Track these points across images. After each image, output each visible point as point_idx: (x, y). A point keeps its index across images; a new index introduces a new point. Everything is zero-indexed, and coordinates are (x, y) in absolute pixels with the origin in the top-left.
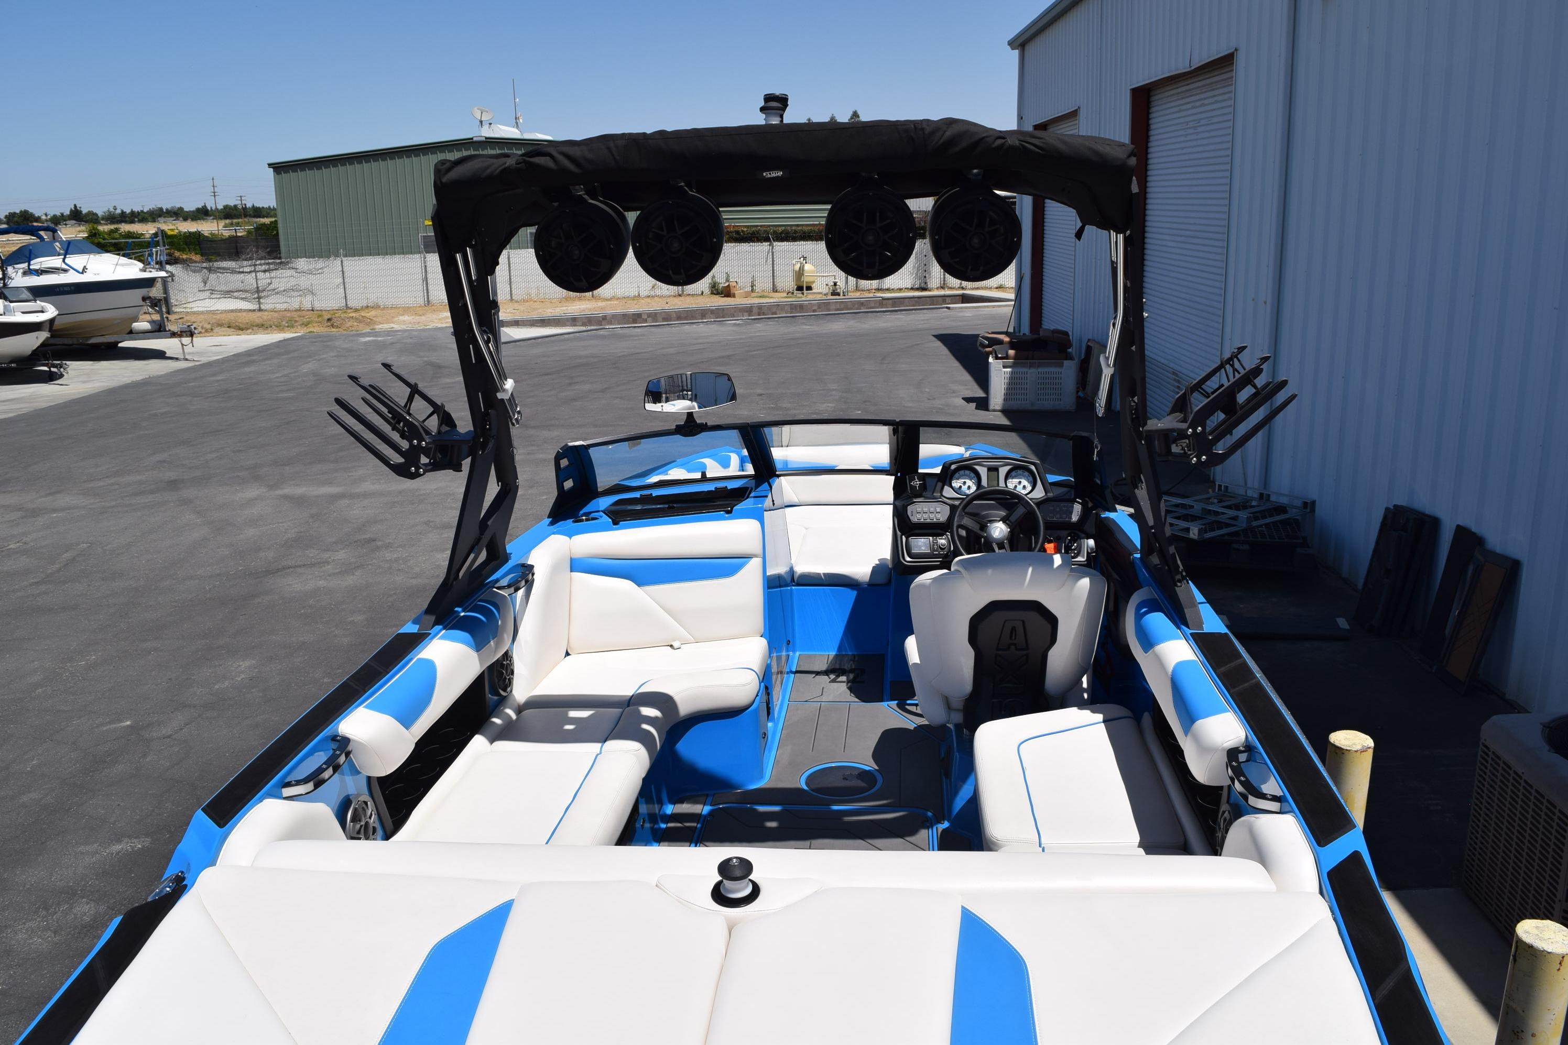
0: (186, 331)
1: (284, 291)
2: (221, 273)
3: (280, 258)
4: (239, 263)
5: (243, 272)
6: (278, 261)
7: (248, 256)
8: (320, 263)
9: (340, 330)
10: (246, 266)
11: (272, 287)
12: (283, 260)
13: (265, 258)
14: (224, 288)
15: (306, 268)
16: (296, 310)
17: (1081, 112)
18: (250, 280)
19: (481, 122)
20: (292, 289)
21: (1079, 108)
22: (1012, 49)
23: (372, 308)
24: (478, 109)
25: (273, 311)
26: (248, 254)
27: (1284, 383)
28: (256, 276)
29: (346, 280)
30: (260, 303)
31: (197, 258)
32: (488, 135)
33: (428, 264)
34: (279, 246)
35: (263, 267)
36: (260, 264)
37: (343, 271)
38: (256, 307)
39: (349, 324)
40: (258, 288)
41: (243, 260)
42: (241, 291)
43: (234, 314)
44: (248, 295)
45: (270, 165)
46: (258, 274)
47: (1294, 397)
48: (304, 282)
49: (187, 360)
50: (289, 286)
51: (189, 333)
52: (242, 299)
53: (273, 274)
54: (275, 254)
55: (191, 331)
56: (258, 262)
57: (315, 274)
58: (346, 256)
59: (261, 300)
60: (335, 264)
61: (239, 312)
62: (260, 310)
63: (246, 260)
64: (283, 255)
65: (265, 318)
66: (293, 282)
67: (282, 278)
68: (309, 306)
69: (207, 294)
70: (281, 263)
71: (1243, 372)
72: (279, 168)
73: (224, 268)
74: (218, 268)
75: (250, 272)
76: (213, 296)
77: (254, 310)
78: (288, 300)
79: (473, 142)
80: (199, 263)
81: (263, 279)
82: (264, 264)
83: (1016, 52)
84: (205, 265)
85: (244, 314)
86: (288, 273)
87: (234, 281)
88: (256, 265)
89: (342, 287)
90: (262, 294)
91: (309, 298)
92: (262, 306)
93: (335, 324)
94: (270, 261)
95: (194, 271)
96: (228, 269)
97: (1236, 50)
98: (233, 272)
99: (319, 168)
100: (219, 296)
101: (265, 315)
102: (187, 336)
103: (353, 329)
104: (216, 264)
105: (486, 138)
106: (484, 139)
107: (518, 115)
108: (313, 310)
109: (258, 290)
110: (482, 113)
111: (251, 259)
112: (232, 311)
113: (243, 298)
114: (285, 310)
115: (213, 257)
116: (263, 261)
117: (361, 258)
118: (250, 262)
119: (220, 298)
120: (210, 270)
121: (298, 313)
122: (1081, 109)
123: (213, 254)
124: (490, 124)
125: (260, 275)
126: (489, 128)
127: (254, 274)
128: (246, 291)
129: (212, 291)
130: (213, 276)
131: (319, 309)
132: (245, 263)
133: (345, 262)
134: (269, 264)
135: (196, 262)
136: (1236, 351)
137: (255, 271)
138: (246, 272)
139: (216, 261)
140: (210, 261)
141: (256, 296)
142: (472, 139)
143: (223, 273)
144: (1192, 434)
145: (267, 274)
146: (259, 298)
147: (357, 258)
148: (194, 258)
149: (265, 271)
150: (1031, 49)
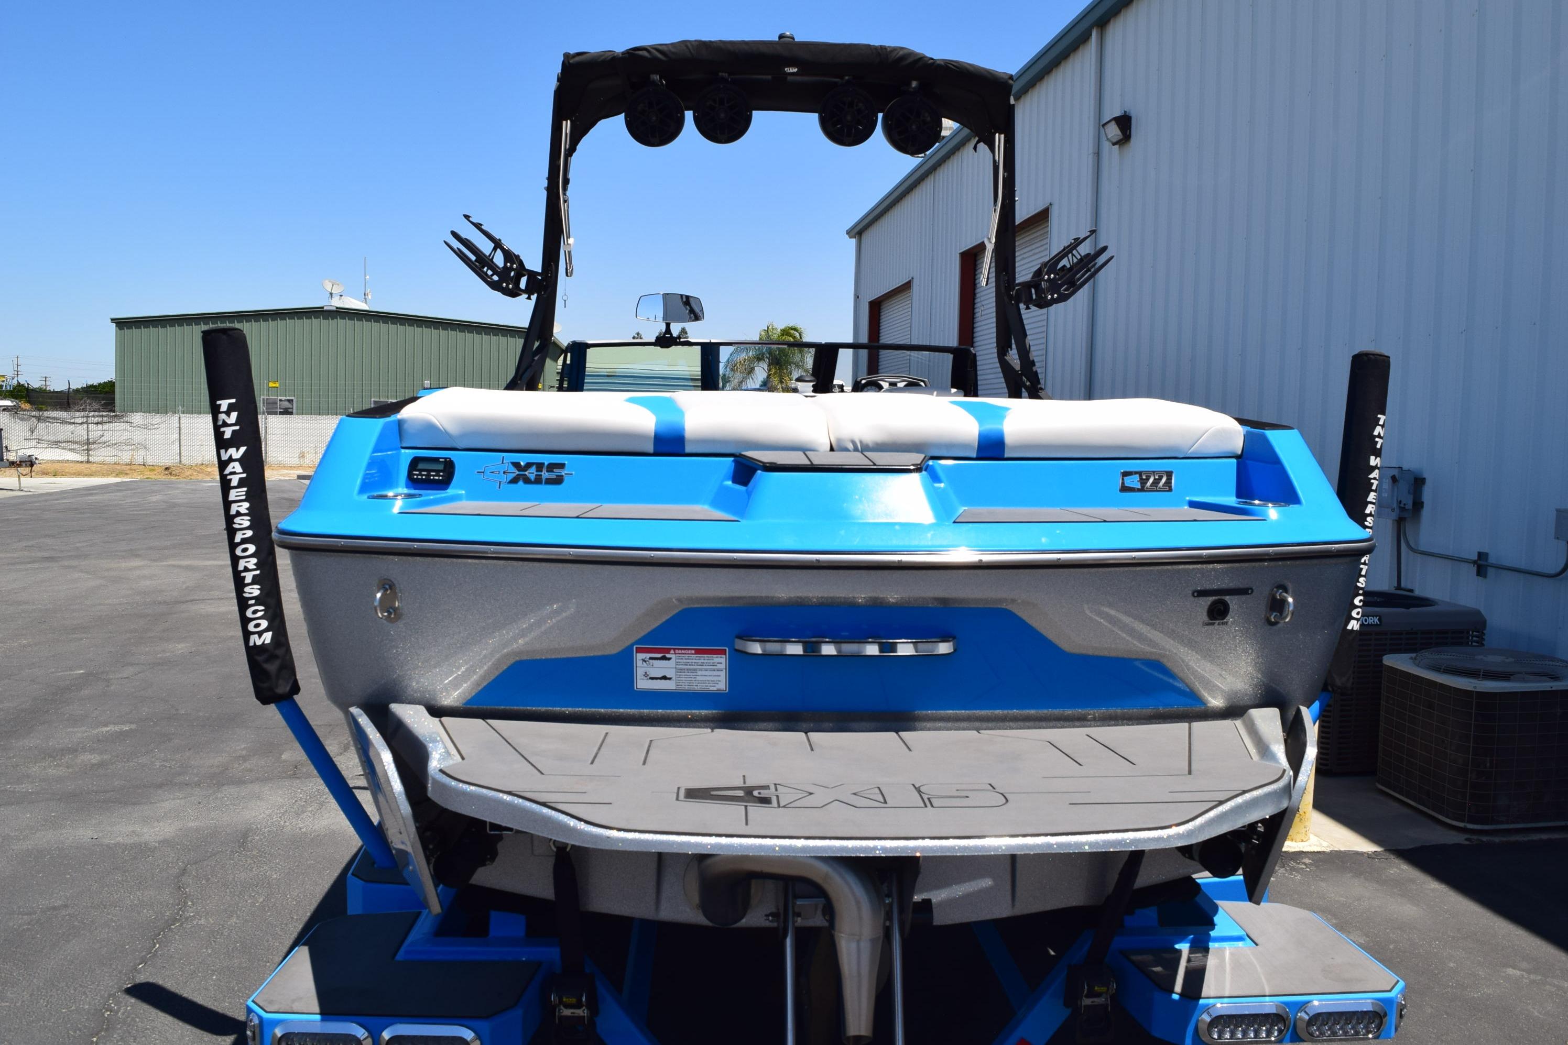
0: (26, 461)
1: (116, 444)
2: (50, 422)
3: (114, 412)
4: (71, 413)
5: (74, 423)
6: (113, 414)
7: (81, 408)
8: (157, 418)
9: (179, 477)
10: (78, 417)
11: (103, 439)
12: (118, 413)
13: (99, 410)
14: (52, 438)
15: (141, 422)
16: (127, 464)
17: (914, 283)
18: (80, 432)
19: (331, 294)
20: (125, 443)
21: (912, 278)
22: (850, 238)
23: (207, 466)
24: (329, 281)
25: (102, 463)
26: (82, 405)
27: (1105, 249)
28: (87, 427)
29: (182, 437)
30: (88, 455)
31: (26, 406)
32: (338, 306)
33: (269, 425)
34: (113, 399)
35: (96, 420)
36: (93, 416)
37: (180, 427)
38: (85, 459)
39: (188, 473)
40: (88, 439)
41: (76, 411)
42: (70, 442)
43: (61, 464)
44: (77, 446)
45: (113, 320)
46: (90, 426)
47: (1112, 257)
48: (138, 436)
49: (22, 490)
50: (121, 439)
51: (30, 463)
52: (70, 450)
53: (106, 426)
54: (109, 407)
55: (31, 461)
56: (92, 414)
57: (151, 429)
58: (184, 413)
59: (90, 452)
60: (172, 420)
61: (66, 463)
62: (88, 462)
63: (78, 411)
64: (117, 408)
65: (94, 469)
66: (126, 436)
67: (115, 431)
68: (141, 461)
69: (34, 443)
70: (116, 416)
71: (1079, 257)
72: (121, 324)
73: (54, 418)
74: (48, 417)
75: (82, 423)
76: (39, 445)
77: (82, 462)
78: (120, 453)
79: (323, 311)
80: (28, 411)
81: (95, 431)
82: (98, 416)
83: (854, 240)
84: (34, 413)
85: (72, 465)
86: (123, 426)
87: (63, 431)
88: (89, 417)
89: (177, 443)
90: (92, 447)
91: (142, 453)
92: (90, 458)
93: (174, 473)
94: (104, 413)
95: (22, 419)
96: (59, 419)
97: (1051, 204)
98: (64, 422)
99: (164, 326)
100: (46, 446)
101: (94, 467)
102: (26, 466)
103: (192, 477)
104: (46, 414)
105: (337, 308)
106: (334, 309)
107: (368, 291)
108: (144, 465)
109: (88, 443)
110: (333, 285)
111: (84, 410)
112: (58, 461)
113: (72, 449)
114: (115, 464)
115: (43, 406)
116: (96, 414)
117: (200, 416)
118: (82, 413)
119: (47, 448)
120: (39, 419)
121: (128, 467)
122: (915, 280)
123: (42, 403)
124: (341, 296)
125: (92, 427)
126: (340, 299)
127: (85, 426)
128: (76, 443)
129: (39, 440)
130: (41, 426)
131: (151, 464)
132: (78, 414)
133: (183, 420)
134: (102, 416)
135: (24, 410)
136: (1073, 241)
137: (87, 423)
138: (77, 423)
139: (46, 410)
140: (40, 410)
141: (86, 447)
142: (323, 308)
143: (53, 423)
144: (1048, 279)
145: (100, 426)
146: (88, 450)
147: (196, 416)
148: (23, 406)
149: (97, 423)
150: (866, 236)
